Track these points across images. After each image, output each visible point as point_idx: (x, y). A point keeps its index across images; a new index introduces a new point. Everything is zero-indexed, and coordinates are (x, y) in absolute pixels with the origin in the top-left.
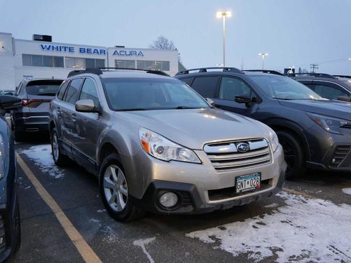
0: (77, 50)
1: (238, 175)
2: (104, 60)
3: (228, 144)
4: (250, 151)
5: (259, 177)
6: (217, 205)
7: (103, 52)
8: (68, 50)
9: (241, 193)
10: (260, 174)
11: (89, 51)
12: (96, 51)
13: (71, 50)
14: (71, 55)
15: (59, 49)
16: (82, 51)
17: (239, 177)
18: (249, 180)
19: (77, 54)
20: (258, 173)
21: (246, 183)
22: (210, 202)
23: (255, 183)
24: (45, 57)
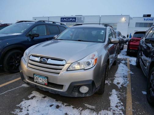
1: (35, 73)
4: (46, 64)
9: (36, 82)
10: (47, 78)
15: (152, 19)
20: (46, 77)
21: (40, 79)
22: (27, 80)
23: (45, 82)
24: (145, 23)
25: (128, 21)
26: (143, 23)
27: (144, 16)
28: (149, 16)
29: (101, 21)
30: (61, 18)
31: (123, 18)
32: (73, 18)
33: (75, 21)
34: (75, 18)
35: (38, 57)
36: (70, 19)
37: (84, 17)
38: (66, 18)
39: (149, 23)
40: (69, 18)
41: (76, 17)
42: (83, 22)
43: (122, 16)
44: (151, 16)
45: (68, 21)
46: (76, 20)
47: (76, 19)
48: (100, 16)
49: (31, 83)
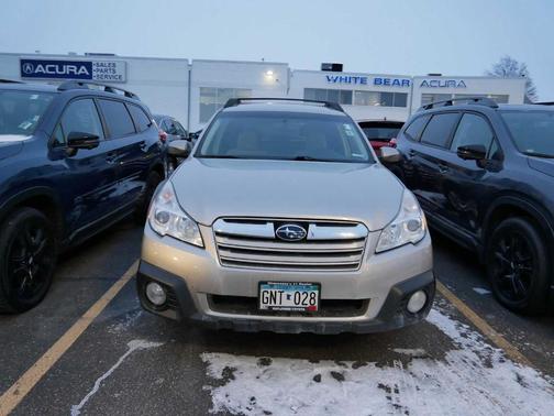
0: (370, 81)
1: (265, 280)
2: (406, 95)
3: (264, 222)
4: (305, 241)
5: (317, 292)
6: (222, 321)
7: (406, 83)
8: (359, 81)
9: (270, 312)
10: (318, 286)
11: (386, 82)
12: (396, 82)
13: (363, 81)
14: (363, 88)
15: (347, 80)
16: (377, 82)
17: (266, 283)
18: (292, 293)
19: (370, 87)
20: (313, 284)
21: (288, 297)
22: (211, 313)
23: (307, 302)
24: (330, 91)
25: (285, 83)
26: (325, 90)
27: (325, 68)
28: (338, 68)
29: (193, 79)
30: (23, 62)
31: (270, 73)
32: (79, 64)
33: (90, 77)
34: (89, 65)
35: (262, 222)
36: (67, 70)
37: (126, 62)
38: (44, 63)
39: (343, 92)
40: (61, 64)
41: (93, 60)
42: (125, 82)
43: (264, 65)
44: (344, 70)
45: (56, 76)
46: (94, 74)
47: (94, 68)
48: (187, 60)
49: (235, 319)
